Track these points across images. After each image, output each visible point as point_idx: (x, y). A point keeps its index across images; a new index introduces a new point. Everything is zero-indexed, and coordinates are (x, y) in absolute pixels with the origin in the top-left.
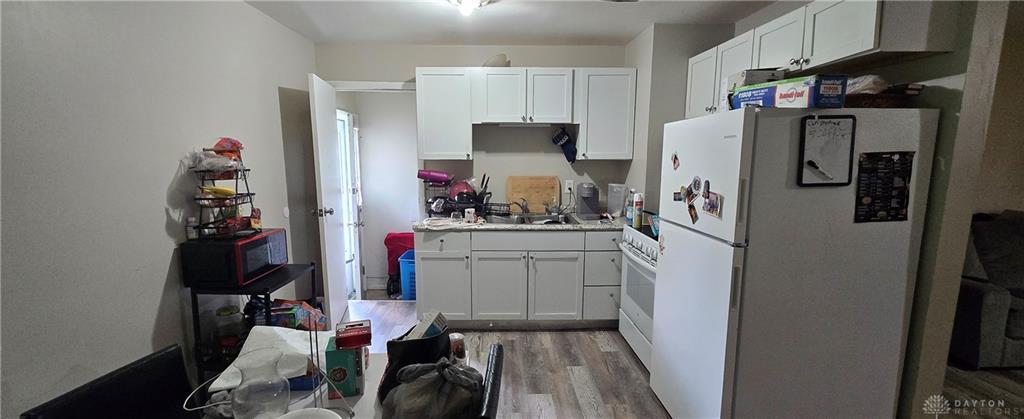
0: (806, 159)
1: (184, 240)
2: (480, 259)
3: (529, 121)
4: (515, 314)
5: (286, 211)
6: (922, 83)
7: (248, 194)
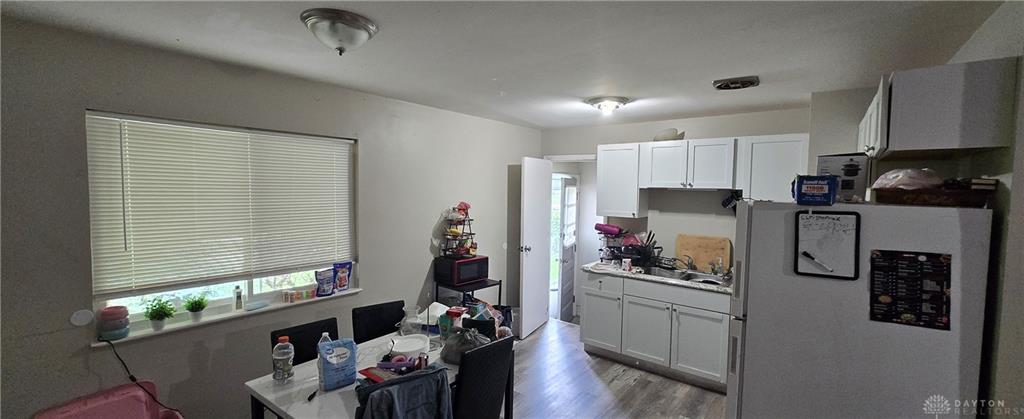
0: (800, 250)
1: (437, 256)
2: (630, 302)
3: (688, 187)
4: (658, 359)
5: (505, 246)
6: (996, 178)
7: (471, 234)
